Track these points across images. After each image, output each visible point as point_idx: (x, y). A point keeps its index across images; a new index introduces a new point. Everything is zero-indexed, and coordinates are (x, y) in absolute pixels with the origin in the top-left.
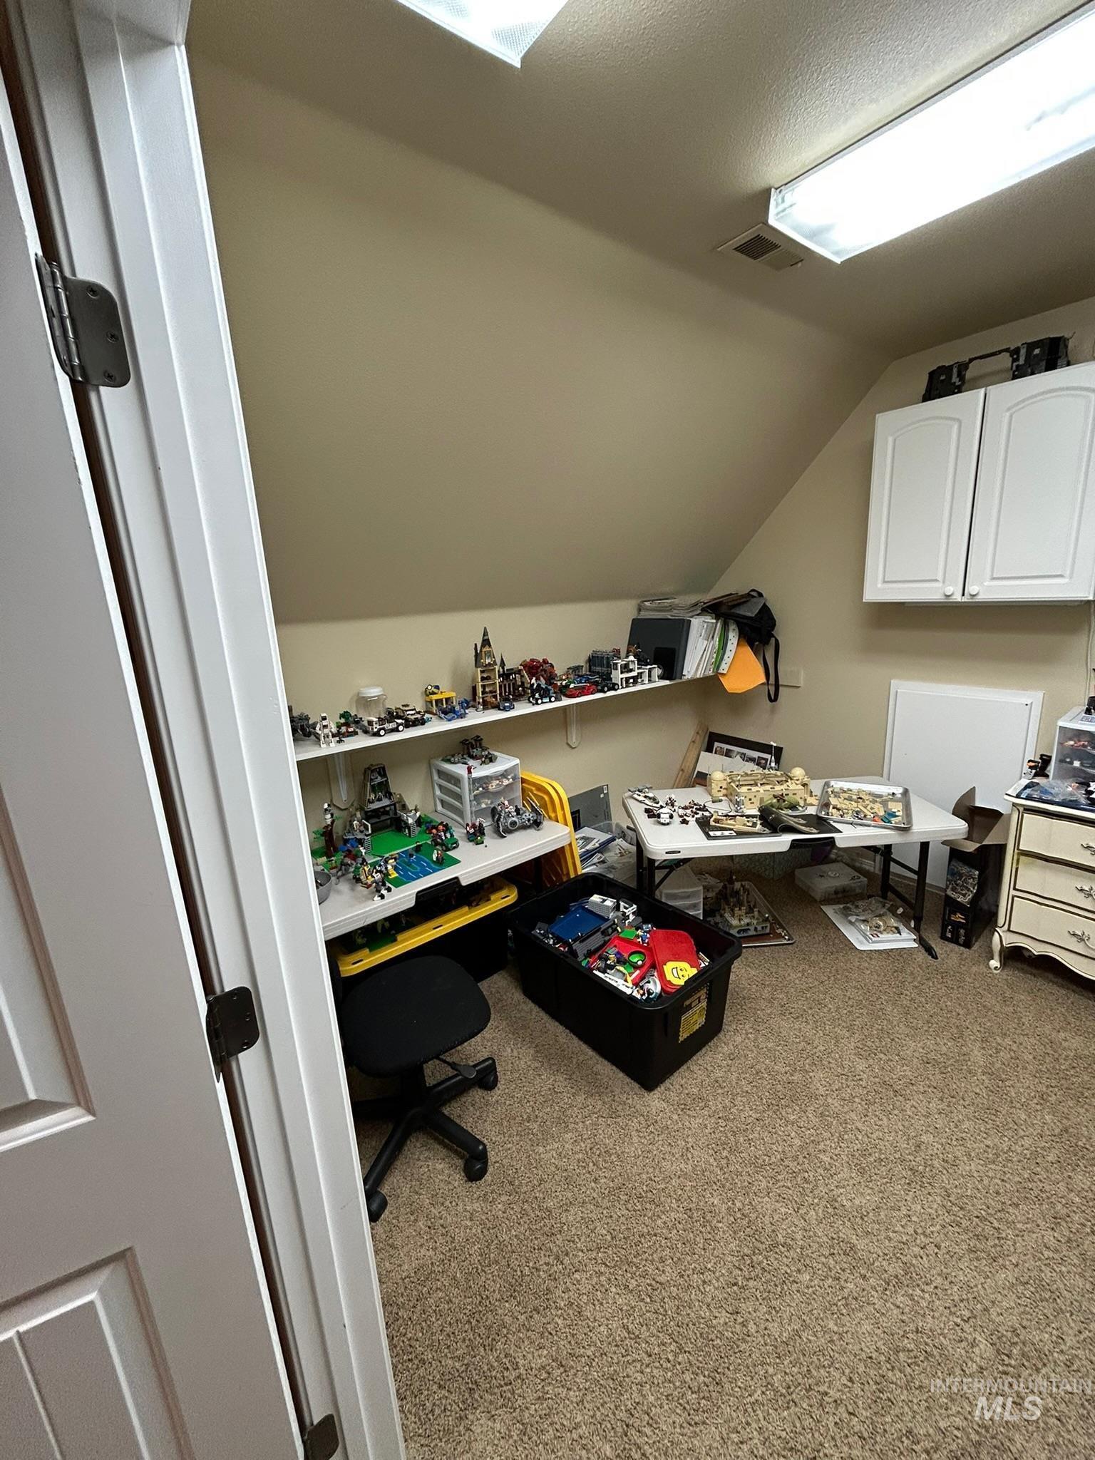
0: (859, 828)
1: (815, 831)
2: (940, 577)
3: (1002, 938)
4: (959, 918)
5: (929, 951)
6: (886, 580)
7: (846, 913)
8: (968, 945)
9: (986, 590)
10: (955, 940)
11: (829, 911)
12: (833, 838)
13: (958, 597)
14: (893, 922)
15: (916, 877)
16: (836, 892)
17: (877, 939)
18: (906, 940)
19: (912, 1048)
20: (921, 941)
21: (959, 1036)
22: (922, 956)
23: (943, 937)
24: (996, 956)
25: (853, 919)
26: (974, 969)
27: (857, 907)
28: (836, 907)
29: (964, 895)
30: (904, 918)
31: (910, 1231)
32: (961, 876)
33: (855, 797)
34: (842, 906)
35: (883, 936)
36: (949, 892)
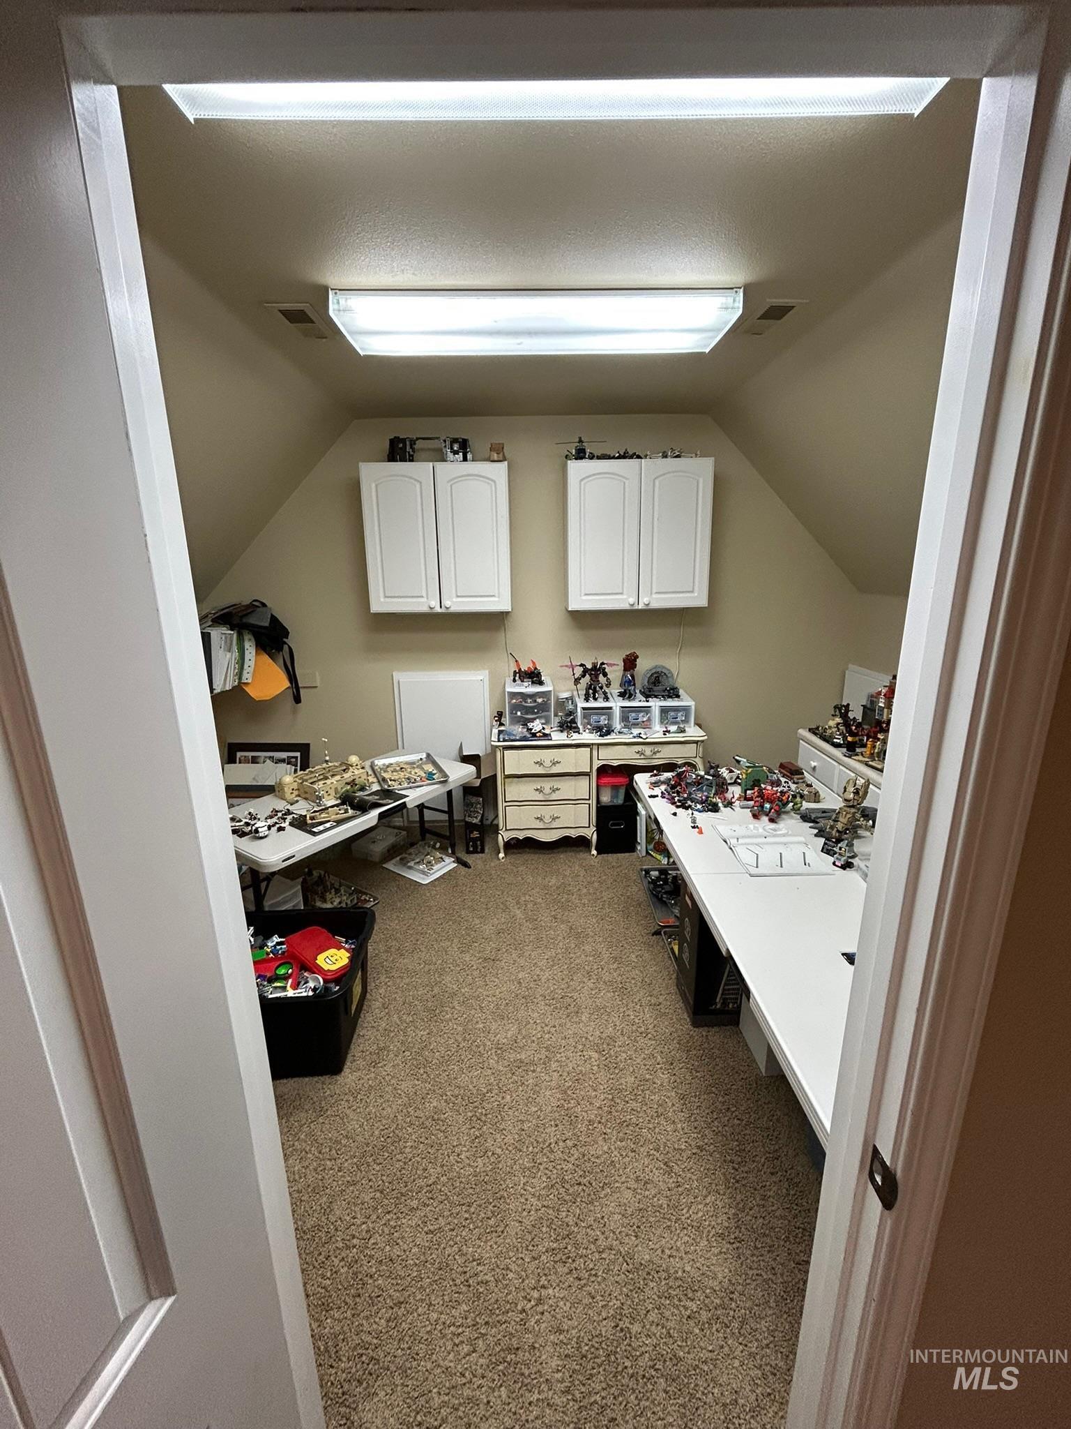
0: (418, 789)
1: (390, 801)
2: (424, 595)
3: (504, 836)
4: (476, 834)
5: (465, 865)
6: (387, 595)
7: (404, 862)
8: (482, 851)
9: (456, 604)
10: (475, 852)
11: (390, 866)
12: (405, 802)
13: (438, 610)
14: (438, 855)
15: (445, 817)
16: (388, 851)
17: (432, 871)
18: (448, 864)
19: (488, 929)
20: (459, 861)
21: (506, 909)
22: (463, 870)
23: (468, 852)
24: (502, 851)
25: (411, 864)
26: (493, 864)
27: (410, 854)
28: (394, 861)
29: (476, 818)
30: (443, 849)
31: (539, 1029)
32: (472, 805)
33: (398, 768)
34: (398, 858)
35: (435, 868)
36: (468, 819)
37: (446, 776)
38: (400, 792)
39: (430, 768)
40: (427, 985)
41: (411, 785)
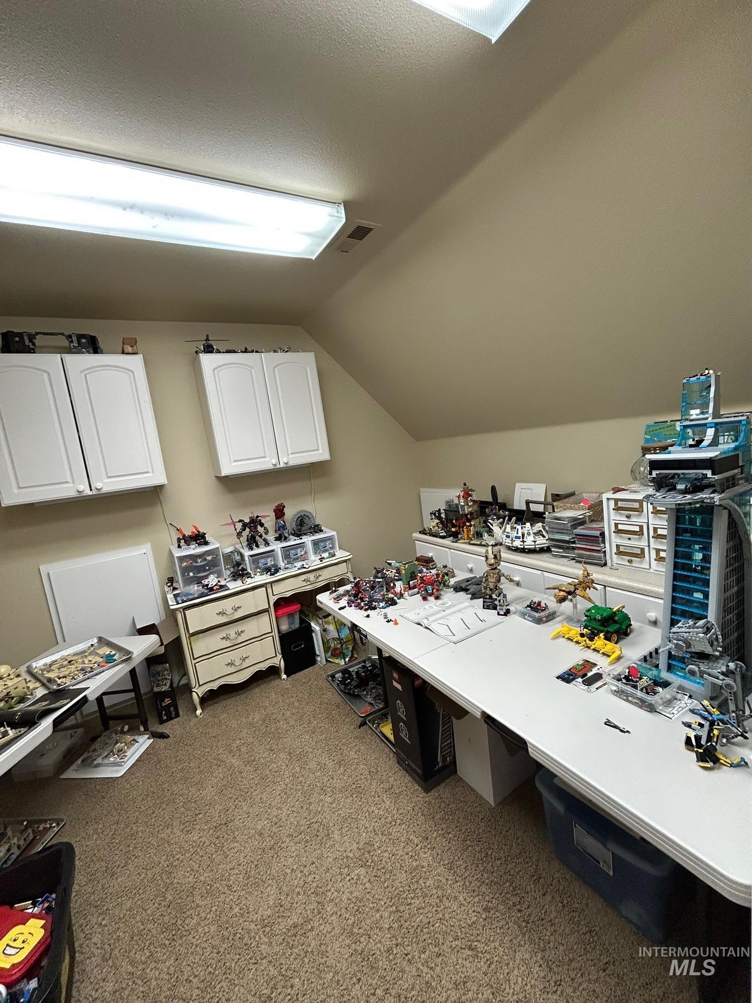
0: (98, 677)
1: (65, 702)
3: (198, 692)
4: (167, 701)
5: (163, 736)
7: (89, 763)
8: (177, 715)
9: (106, 485)
10: (170, 718)
11: (71, 774)
12: (85, 696)
13: (88, 492)
14: (129, 738)
15: (132, 695)
16: (64, 757)
17: (127, 758)
18: (144, 743)
19: (209, 793)
20: (155, 735)
21: (220, 762)
22: (161, 743)
23: (162, 722)
24: (198, 707)
25: (99, 760)
26: (192, 724)
27: (95, 750)
28: (74, 767)
29: (165, 685)
30: (133, 730)
31: (299, 875)
32: (158, 673)
34: (79, 762)
35: (128, 754)
36: (156, 689)
37: (129, 653)
38: (75, 687)
39: (107, 651)
40: (156, 896)
41: (88, 675)
